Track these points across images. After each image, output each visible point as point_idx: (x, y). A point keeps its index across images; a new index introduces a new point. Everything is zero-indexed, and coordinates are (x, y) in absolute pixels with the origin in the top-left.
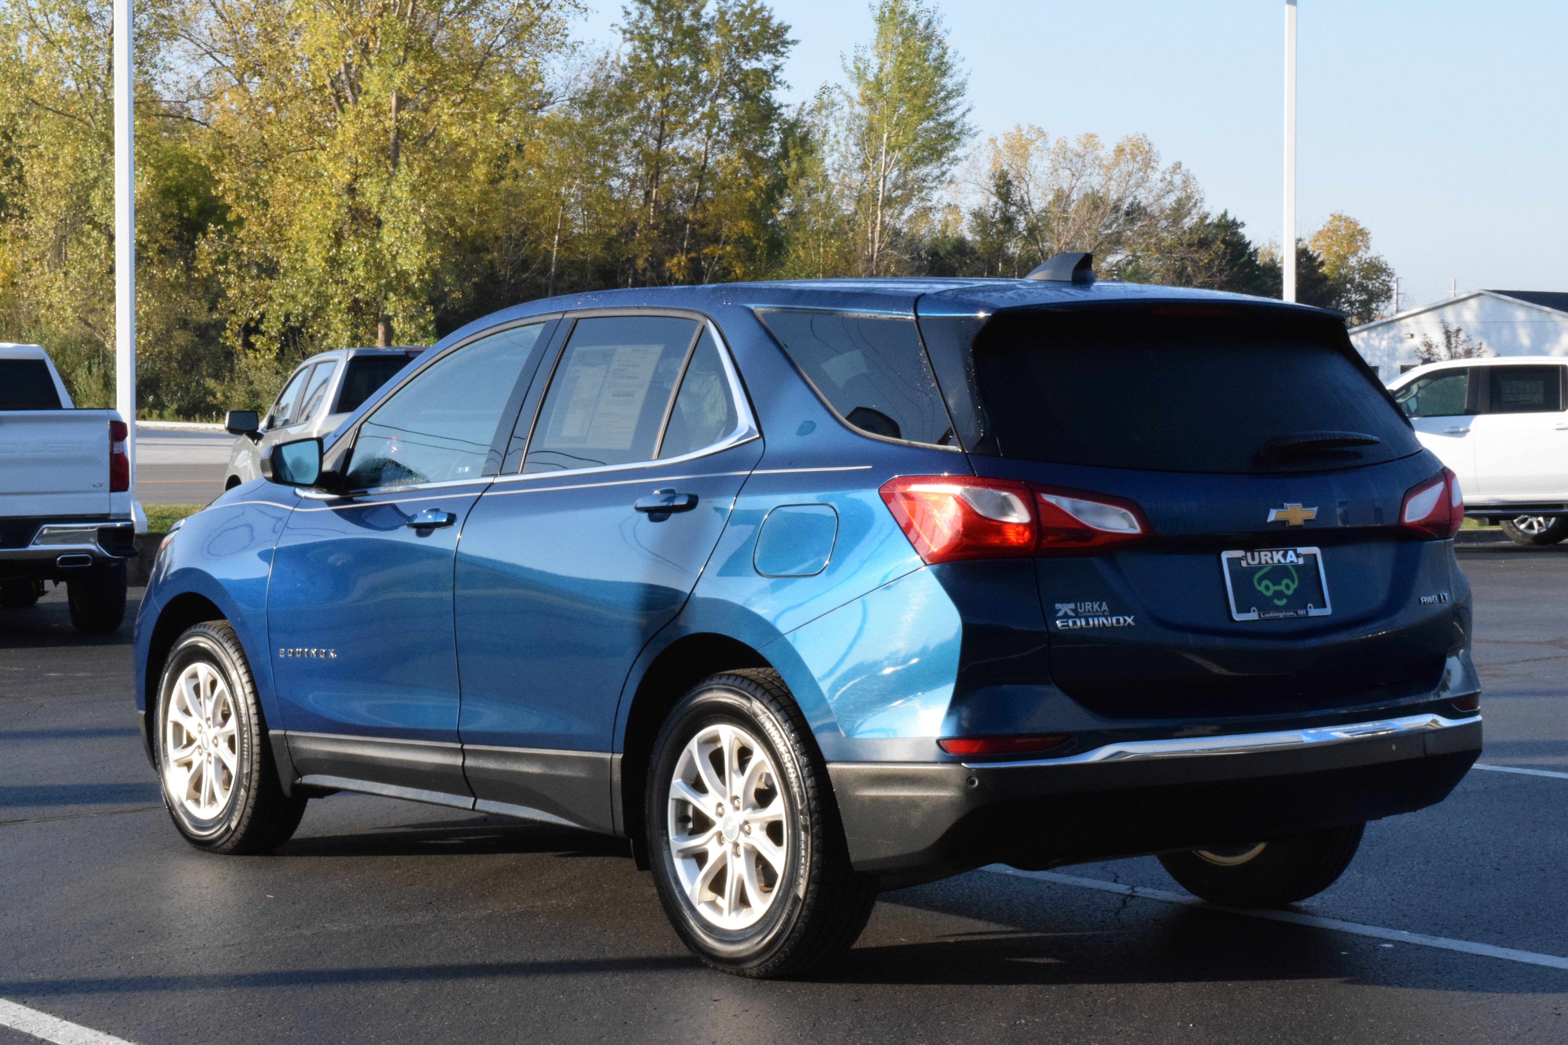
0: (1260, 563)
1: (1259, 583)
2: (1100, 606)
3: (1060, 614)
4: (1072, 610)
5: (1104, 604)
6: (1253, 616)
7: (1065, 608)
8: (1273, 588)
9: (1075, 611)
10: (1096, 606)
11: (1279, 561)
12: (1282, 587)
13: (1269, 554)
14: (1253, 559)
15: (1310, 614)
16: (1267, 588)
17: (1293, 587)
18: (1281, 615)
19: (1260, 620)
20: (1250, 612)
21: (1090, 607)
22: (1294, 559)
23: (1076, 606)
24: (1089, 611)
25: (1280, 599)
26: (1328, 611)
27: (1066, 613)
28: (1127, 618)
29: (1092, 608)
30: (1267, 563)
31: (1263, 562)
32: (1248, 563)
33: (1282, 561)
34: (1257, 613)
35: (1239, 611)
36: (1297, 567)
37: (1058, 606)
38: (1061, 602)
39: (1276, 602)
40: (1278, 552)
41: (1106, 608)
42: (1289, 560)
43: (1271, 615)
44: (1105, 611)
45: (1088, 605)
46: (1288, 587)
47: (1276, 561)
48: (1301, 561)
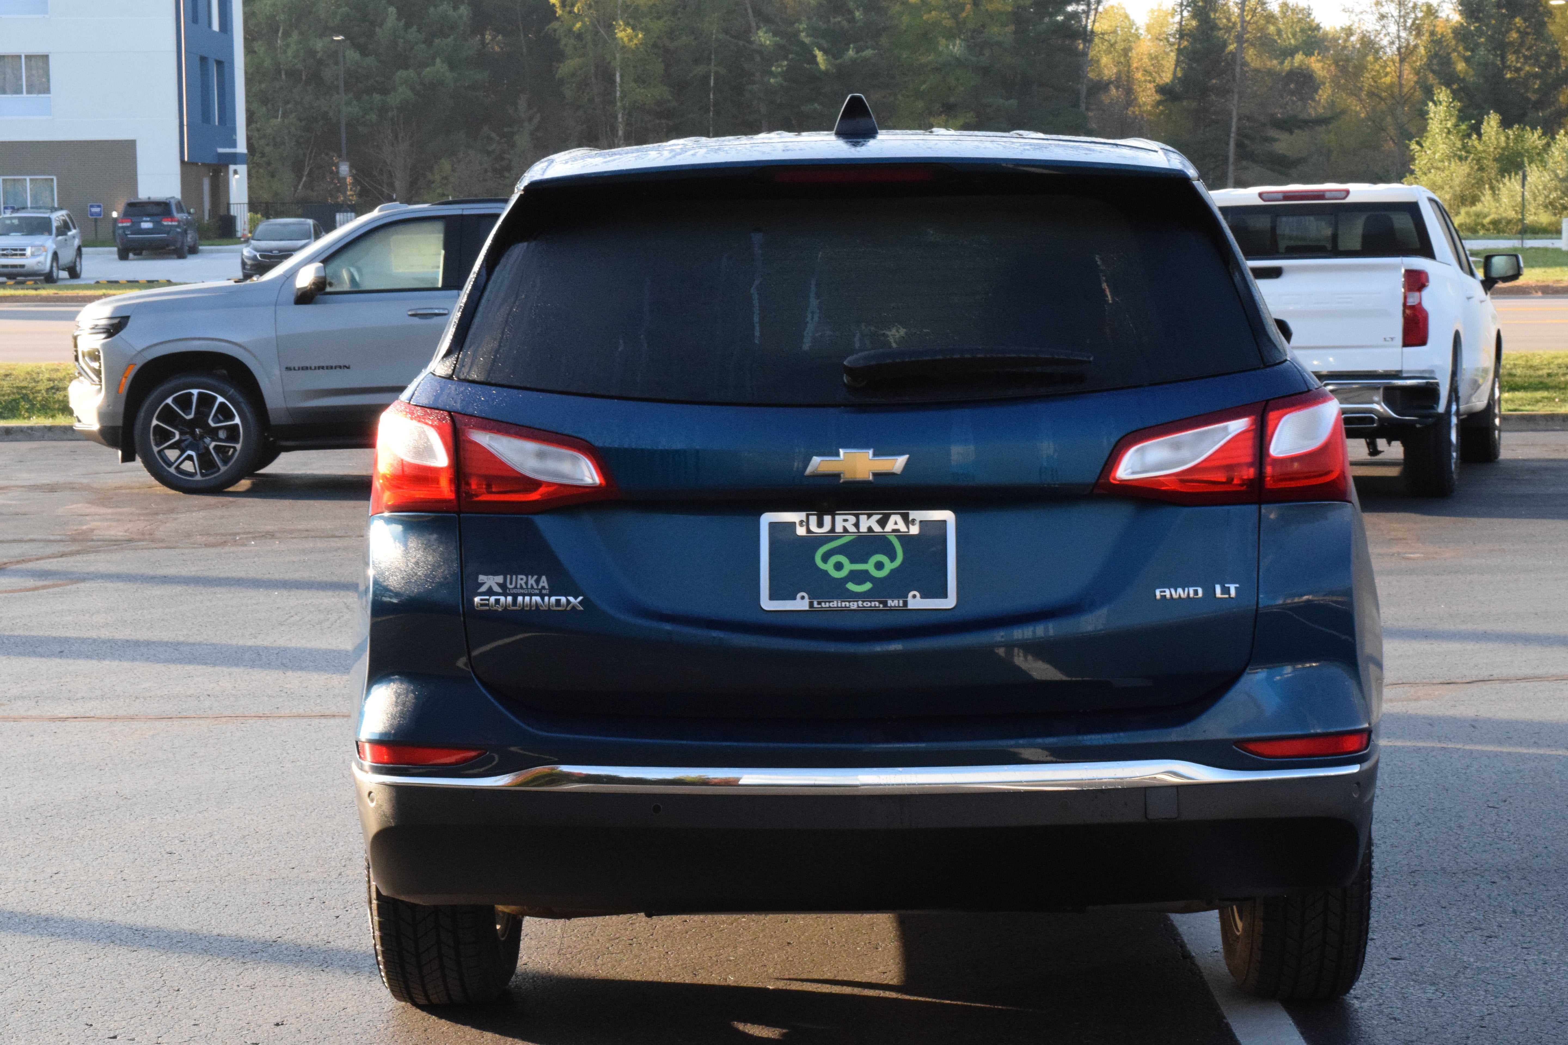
0: (833, 530)
1: (825, 558)
2: (537, 582)
3: (483, 589)
4: (499, 585)
5: (544, 578)
6: (801, 603)
7: (490, 581)
8: (849, 567)
9: (503, 586)
10: (532, 581)
11: (870, 529)
12: (869, 566)
13: (852, 519)
14: (820, 524)
15: (910, 607)
16: (839, 566)
17: (889, 566)
18: (854, 606)
19: (811, 611)
20: (795, 599)
21: (523, 582)
22: (902, 527)
23: (505, 579)
24: (521, 587)
25: (859, 582)
26: (949, 602)
27: (490, 588)
28: (571, 599)
29: (526, 583)
30: (845, 530)
31: (839, 529)
32: (809, 531)
33: (877, 528)
34: (807, 601)
35: (773, 597)
36: (905, 539)
37: (482, 578)
38: (486, 574)
39: (851, 586)
40: (869, 516)
41: (546, 585)
42: (889, 527)
43: (835, 604)
44: (543, 588)
45: (521, 580)
46: (879, 566)
47: (863, 528)
48: (914, 530)
